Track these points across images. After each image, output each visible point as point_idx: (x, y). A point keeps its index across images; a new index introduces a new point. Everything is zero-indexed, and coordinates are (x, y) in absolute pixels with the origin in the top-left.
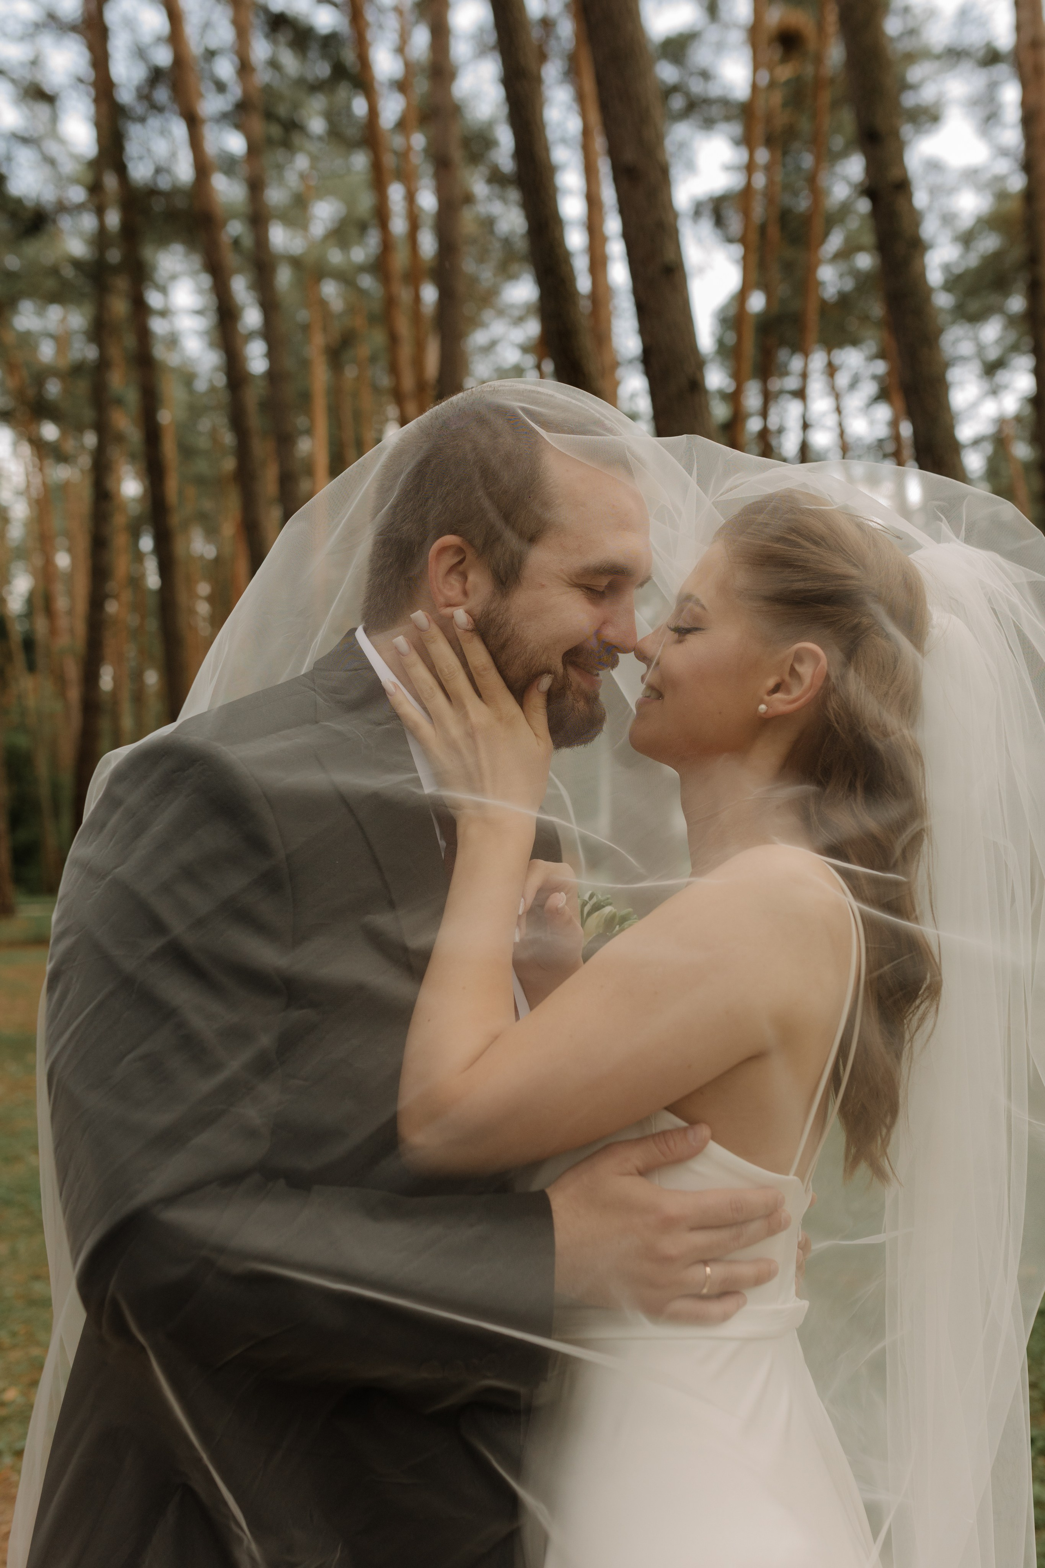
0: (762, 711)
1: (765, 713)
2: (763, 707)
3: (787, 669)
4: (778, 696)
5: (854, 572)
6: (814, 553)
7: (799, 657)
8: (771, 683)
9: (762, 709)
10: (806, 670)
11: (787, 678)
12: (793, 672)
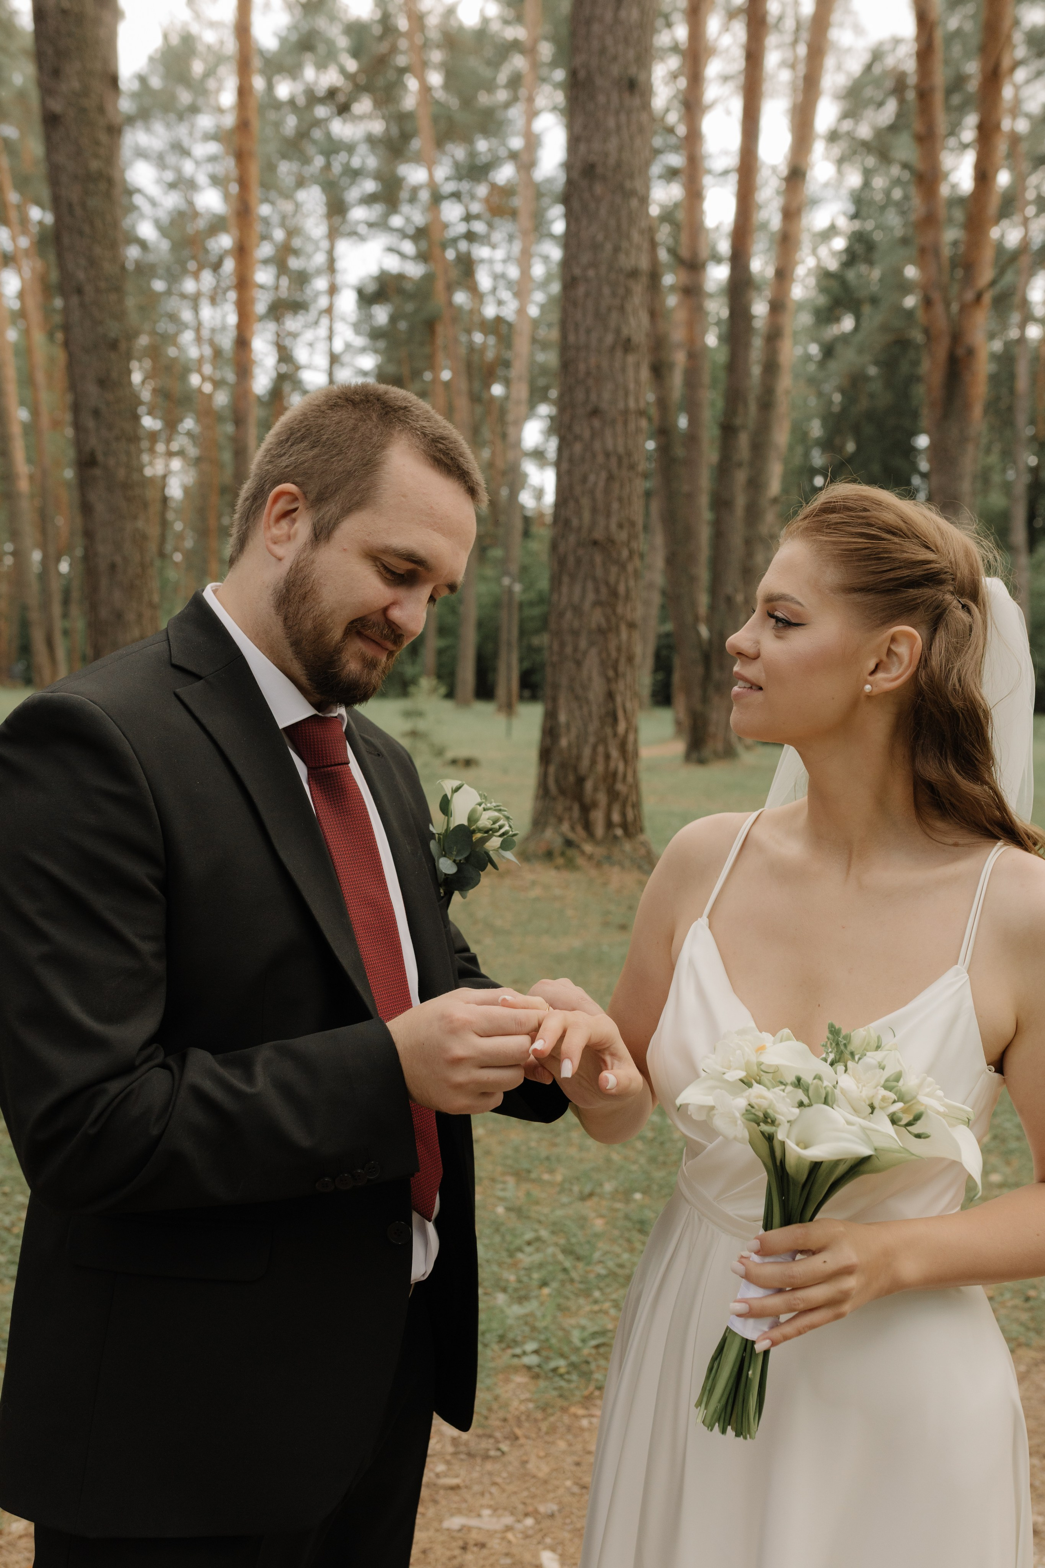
0: (868, 691)
1: (870, 692)
2: (868, 687)
3: (885, 650)
4: (880, 675)
5: (931, 556)
6: (896, 543)
7: (893, 639)
8: (872, 665)
9: (868, 689)
10: (902, 649)
11: (884, 658)
12: (890, 652)
